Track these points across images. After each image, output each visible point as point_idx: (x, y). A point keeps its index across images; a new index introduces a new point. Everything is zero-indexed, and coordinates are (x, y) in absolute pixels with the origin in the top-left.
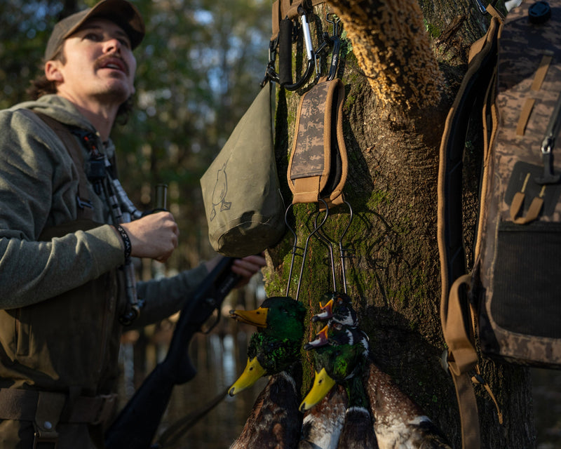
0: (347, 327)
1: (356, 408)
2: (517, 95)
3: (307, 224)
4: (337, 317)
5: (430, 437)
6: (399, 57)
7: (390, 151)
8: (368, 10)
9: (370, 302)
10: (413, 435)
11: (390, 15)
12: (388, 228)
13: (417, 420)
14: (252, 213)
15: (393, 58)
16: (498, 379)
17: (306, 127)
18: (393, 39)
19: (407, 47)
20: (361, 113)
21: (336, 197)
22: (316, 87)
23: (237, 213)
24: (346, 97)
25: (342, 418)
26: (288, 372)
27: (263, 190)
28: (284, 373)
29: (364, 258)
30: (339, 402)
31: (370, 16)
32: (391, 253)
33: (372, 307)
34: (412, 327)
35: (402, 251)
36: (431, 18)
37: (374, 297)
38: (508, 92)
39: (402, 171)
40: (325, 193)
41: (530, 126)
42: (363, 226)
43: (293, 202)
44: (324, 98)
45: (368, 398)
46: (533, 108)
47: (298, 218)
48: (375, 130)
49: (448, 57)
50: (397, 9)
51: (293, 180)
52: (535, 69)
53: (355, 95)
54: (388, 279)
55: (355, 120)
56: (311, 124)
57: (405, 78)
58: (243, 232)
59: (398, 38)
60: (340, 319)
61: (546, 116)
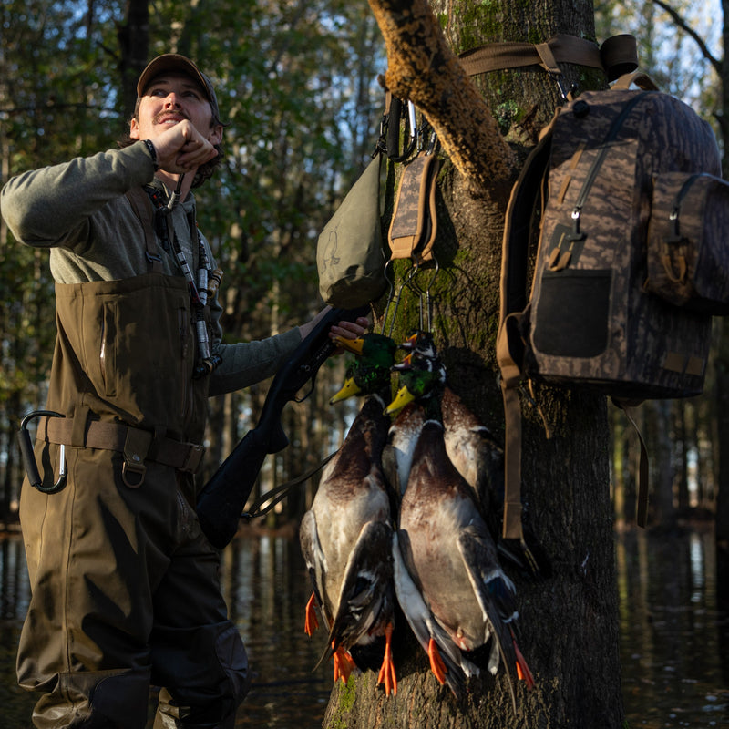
0: (428, 357)
1: (431, 421)
2: (561, 172)
3: (404, 278)
4: (419, 348)
5: (486, 441)
6: (469, 142)
7: (472, 216)
8: (439, 109)
9: (452, 344)
10: (473, 439)
11: (457, 112)
12: (470, 282)
13: (477, 428)
14: (356, 267)
15: (464, 142)
16: (562, 416)
17: (405, 195)
18: (462, 129)
19: (474, 134)
20: (451, 184)
21: (427, 254)
22: (416, 161)
23: (344, 267)
24: (440, 171)
25: (420, 429)
26: (379, 395)
27: (367, 248)
28: (375, 395)
29: (449, 306)
30: (418, 417)
31: (442, 113)
32: (471, 302)
33: (454, 348)
34: (486, 364)
35: (480, 302)
36: (520, 102)
37: (456, 339)
38: (556, 170)
39: (482, 233)
40: (418, 250)
41: (567, 197)
42: (449, 280)
43: (392, 258)
44: (421, 171)
45: (441, 414)
46: (569, 183)
47: (397, 274)
48: (461, 198)
49: (523, 139)
50: (462, 108)
51: (393, 239)
52: (573, 153)
53: (447, 168)
54: (469, 325)
55: (446, 190)
56: (409, 192)
57: (476, 157)
58: (348, 283)
59: (466, 127)
60: (422, 350)
61: (577, 189)
